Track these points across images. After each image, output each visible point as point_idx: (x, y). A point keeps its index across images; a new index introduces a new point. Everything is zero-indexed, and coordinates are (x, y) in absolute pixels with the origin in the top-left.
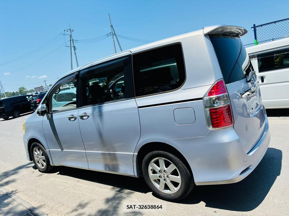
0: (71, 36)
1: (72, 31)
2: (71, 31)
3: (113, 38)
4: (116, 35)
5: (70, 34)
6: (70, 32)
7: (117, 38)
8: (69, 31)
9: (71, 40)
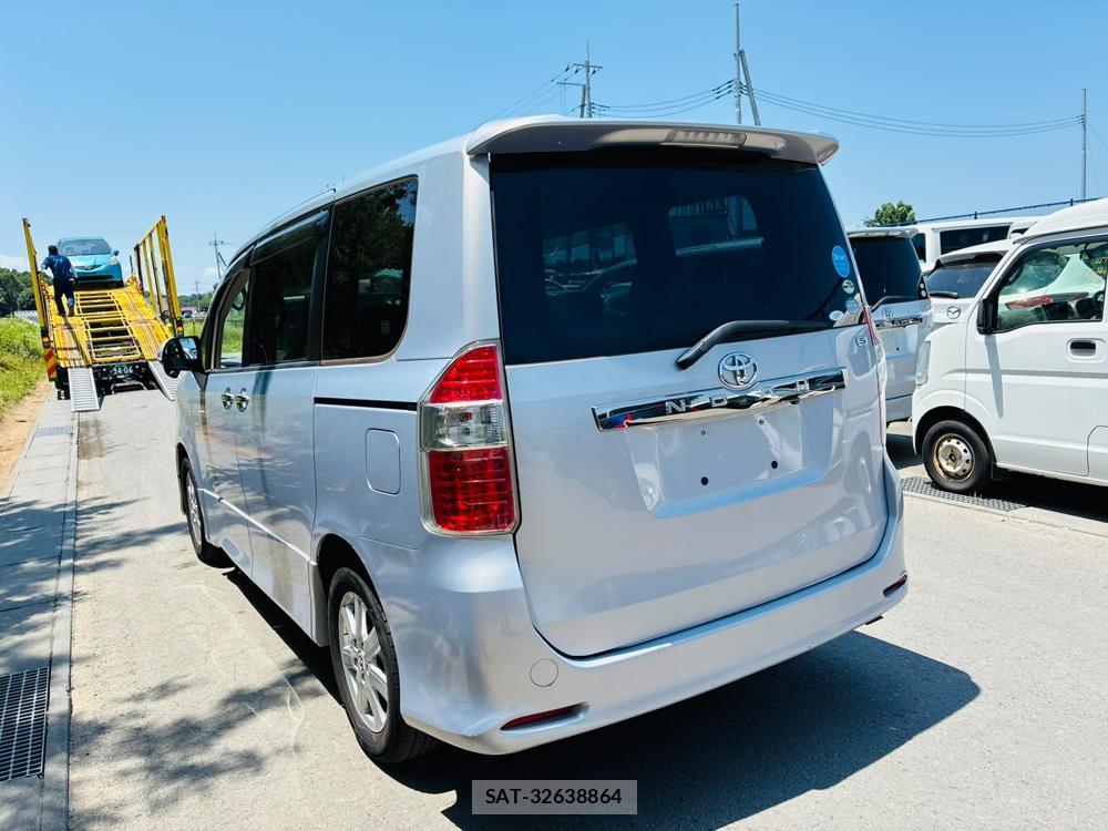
0: (586, 90)
1: (594, 72)
2: (592, 70)
3: (739, 105)
4: (750, 93)
5: (584, 82)
6: (585, 74)
7: (753, 103)
8: (583, 71)
9: (583, 106)
